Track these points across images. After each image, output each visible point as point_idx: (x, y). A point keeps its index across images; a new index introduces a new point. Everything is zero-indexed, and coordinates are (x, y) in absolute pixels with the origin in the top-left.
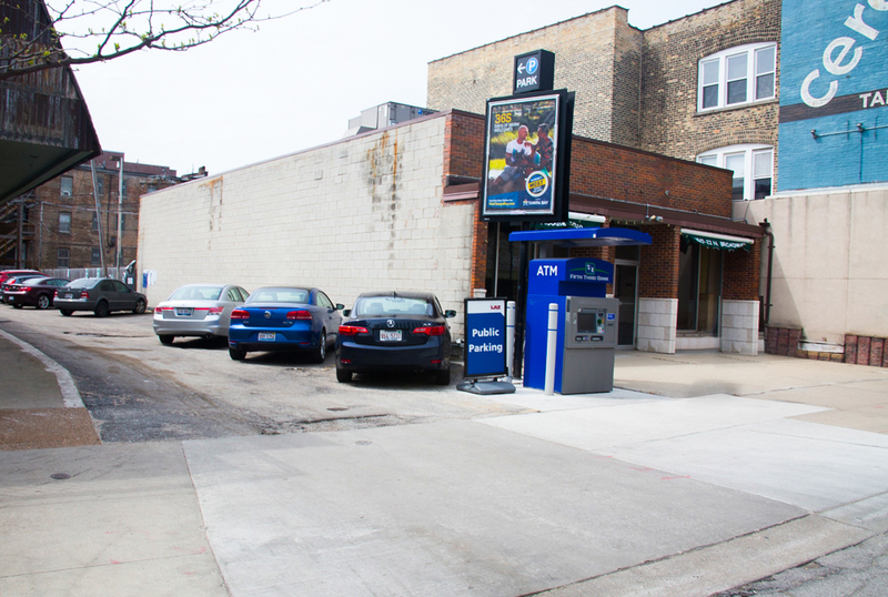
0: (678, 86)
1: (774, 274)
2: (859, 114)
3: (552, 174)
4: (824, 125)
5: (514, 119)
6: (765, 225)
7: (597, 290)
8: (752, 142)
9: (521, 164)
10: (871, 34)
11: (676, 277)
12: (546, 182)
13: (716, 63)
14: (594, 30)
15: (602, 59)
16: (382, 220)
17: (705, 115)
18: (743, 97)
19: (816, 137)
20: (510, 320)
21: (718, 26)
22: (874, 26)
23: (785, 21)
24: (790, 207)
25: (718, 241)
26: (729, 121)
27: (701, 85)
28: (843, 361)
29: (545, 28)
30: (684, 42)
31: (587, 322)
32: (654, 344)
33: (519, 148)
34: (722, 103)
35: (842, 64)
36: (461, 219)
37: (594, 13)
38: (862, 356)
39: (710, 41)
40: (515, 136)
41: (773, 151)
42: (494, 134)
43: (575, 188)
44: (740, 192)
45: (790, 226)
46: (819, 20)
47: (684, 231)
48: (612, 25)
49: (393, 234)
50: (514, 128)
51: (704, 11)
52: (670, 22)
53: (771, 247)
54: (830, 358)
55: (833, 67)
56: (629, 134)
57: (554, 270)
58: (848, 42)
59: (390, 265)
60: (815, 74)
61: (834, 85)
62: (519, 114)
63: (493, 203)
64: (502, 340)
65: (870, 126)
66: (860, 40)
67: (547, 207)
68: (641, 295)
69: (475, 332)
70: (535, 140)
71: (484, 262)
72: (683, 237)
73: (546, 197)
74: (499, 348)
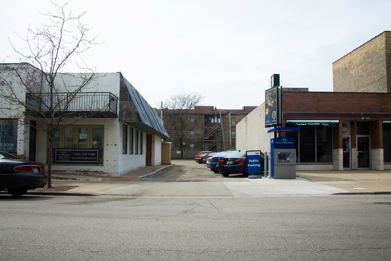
3: (276, 112)
9: (271, 110)
12: (275, 114)
14: (379, 42)
15: (382, 53)
29: (364, 44)
31: (282, 157)
33: (270, 104)
37: (378, 36)
47: (384, 122)
48: (384, 39)
50: (269, 99)
62: (270, 94)
63: (267, 122)
68: (372, 148)
69: (250, 161)
70: (273, 102)
72: (384, 125)
73: (275, 119)
74: (259, 165)
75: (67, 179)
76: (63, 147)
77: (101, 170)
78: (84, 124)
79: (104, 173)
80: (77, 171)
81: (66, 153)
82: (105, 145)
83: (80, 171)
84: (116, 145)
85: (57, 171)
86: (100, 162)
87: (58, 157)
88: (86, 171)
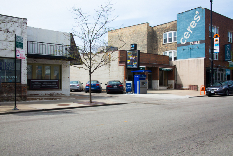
0: (160, 39)
1: (177, 75)
2: (190, 46)
3: (137, 62)
4: (185, 47)
5: (131, 54)
6: (175, 66)
7: (144, 79)
8: (173, 50)
9: (132, 61)
10: (191, 32)
11: (158, 76)
12: (136, 63)
13: (166, 34)
14: (143, 27)
15: (145, 33)
16: (107, 68)
17: (165, 44)
18: (171, 41)
19: (183, 50)
20: (132, 84)
21: (166, 27)
22: (192, 30)
23: (177, 28)
24: (179, 62)
25: (166, 69)
26: (169, 46)
27: (164, 38)
28: (189, 90)
29: (133, 26)
30: (160, 30)
31: (143, 84)
32: (155, 88)
33: (132, 58)
34: (168, 42)
35: (187, 37)
36: (122, 68)
37: (143, 24)
38: (192, 89)
39: (165, 30)
40: (131, 57)
41: (177, 52)
42: (128, 56)
43: (141, 61)
44: (171, 59)
45: (179, 66)
46: (183, 29)
47: (160, 68)
48: (146, 26)
49: (109, 71)
50: (131, 55)
51: (164, 24)
52: (158, 26)
53: (176, 70)
54: (187, 89)
55: (185, 37)
56: (150, 48)
57: (138, 76)
58: (188, 33)
59: (109, 76)
60: (183, 38)
61: (186, 40)
62: (132, 53)
63: (128, 66)
64: (131, 87)
65: (191, 48)
66: (190, 33)
67: (136, 67)
68: (153, 80)
69: (127, 86)
70: (134, 57)
71: (126, 75)
72: (160, 69)
73: (136, 66)
74: (131, 88)
75: (56, 99)
76: (36, 79)
77: (61, 93)
78: (50, 63)
79: (62, 95)
80: (46, 94)
81: (38, 82)
82: (62, 77)
83: (48, 94)
84: (68, 77)
85: (32, 95)
86: (60, 88)
87: (32, 85)
88: (52, 94)
